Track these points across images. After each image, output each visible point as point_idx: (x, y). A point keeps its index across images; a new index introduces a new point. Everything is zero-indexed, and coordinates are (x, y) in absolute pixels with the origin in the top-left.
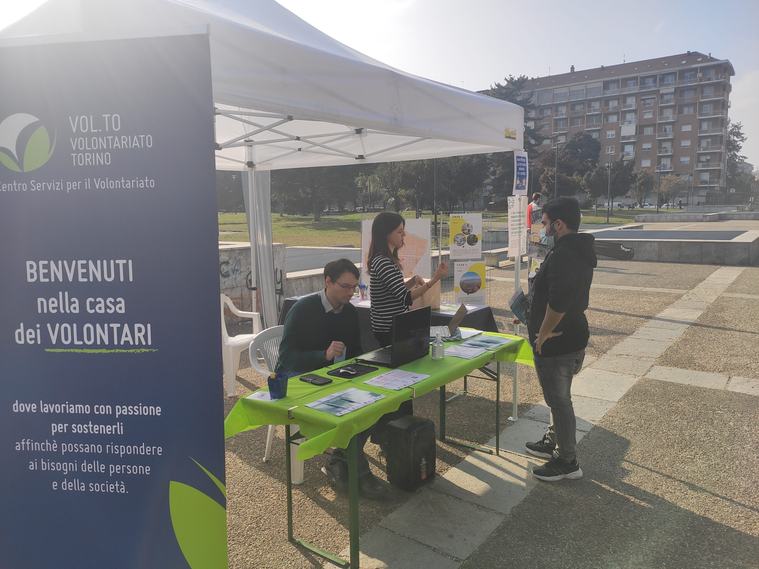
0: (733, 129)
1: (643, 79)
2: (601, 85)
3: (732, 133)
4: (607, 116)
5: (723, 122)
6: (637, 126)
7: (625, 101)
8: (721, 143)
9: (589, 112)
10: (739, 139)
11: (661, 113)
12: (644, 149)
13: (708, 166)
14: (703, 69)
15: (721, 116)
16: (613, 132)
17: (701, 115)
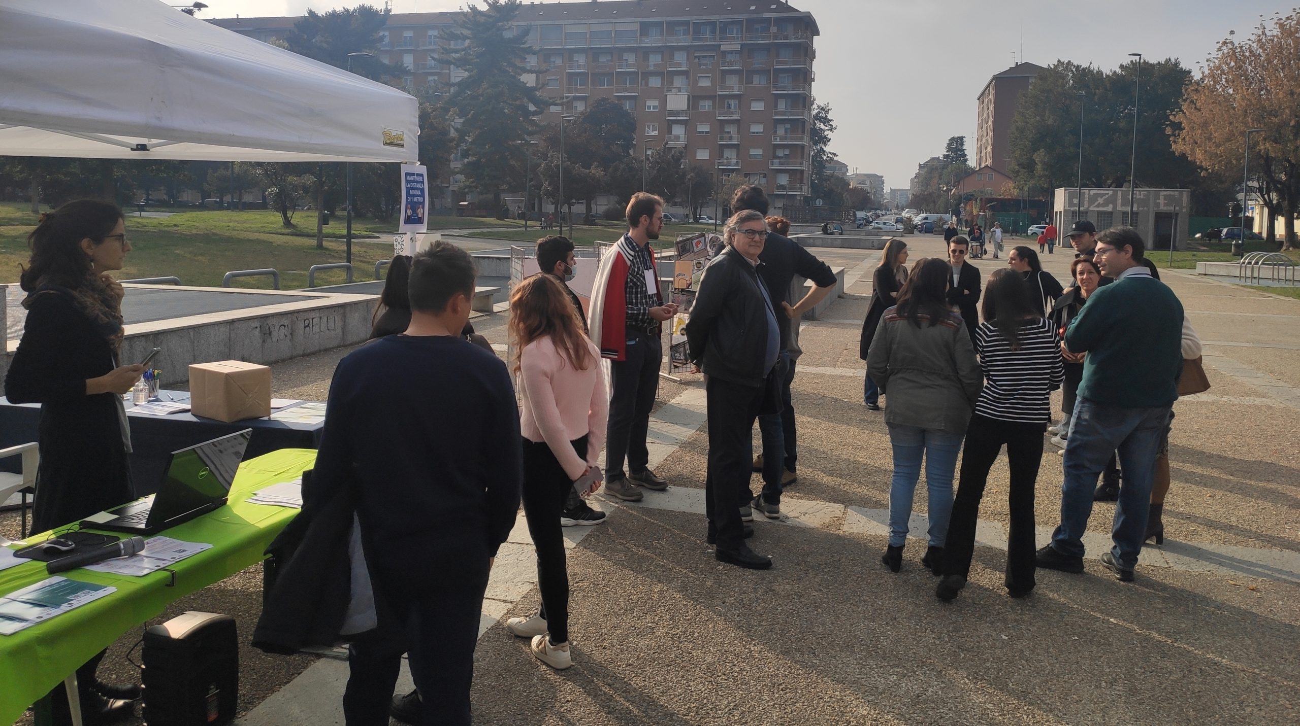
0: (819, 113)
1: (697, 25)
2: (636, 27)
3: (817, 117)
4: (646, 75)
5: (805, 101)
6: (689, 96)
7: (672, 57)
8: (803, 132)
9: (620, 67)
10: (827, 128)
11: (723, 81)
12: (699, 132)
13: (788, 164)
14: (778, 21)
15: (803, 92)
16: (656, 103)
17: (776, 88)
